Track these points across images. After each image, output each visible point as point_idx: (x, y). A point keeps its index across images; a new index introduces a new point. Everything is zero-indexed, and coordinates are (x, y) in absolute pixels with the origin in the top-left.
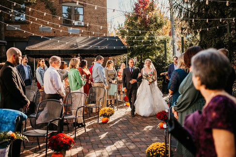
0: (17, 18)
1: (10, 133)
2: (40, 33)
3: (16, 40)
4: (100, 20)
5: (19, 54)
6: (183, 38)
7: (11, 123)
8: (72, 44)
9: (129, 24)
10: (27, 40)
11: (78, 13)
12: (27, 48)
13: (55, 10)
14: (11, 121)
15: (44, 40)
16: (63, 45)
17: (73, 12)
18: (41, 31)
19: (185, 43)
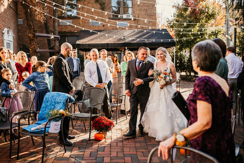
0: (69, 13)
1: (61, 111)
2: (90, 27)
3: (68, 35)
4: (149, 12)
5: (70, 48)
6: (235, 29)
7: (62, 103)
8: (120, 37)
9: (178, 16)
10: (78, 34)
11: (128, 5)
12: (78, 42)
13: (104, 4)
14: (62, 101)
15: (93, 33)
16: (111, 39)
17: (122, 5)
18: (91, 25)
19: (237, 34)
